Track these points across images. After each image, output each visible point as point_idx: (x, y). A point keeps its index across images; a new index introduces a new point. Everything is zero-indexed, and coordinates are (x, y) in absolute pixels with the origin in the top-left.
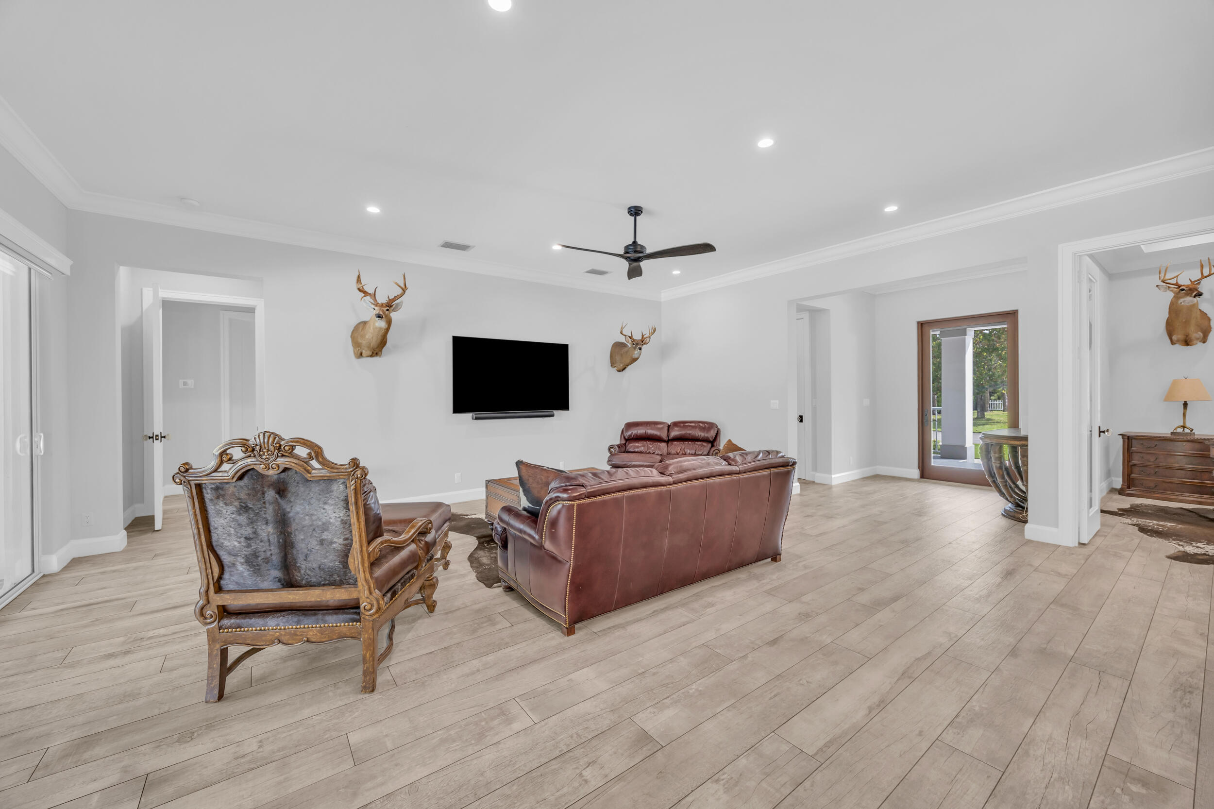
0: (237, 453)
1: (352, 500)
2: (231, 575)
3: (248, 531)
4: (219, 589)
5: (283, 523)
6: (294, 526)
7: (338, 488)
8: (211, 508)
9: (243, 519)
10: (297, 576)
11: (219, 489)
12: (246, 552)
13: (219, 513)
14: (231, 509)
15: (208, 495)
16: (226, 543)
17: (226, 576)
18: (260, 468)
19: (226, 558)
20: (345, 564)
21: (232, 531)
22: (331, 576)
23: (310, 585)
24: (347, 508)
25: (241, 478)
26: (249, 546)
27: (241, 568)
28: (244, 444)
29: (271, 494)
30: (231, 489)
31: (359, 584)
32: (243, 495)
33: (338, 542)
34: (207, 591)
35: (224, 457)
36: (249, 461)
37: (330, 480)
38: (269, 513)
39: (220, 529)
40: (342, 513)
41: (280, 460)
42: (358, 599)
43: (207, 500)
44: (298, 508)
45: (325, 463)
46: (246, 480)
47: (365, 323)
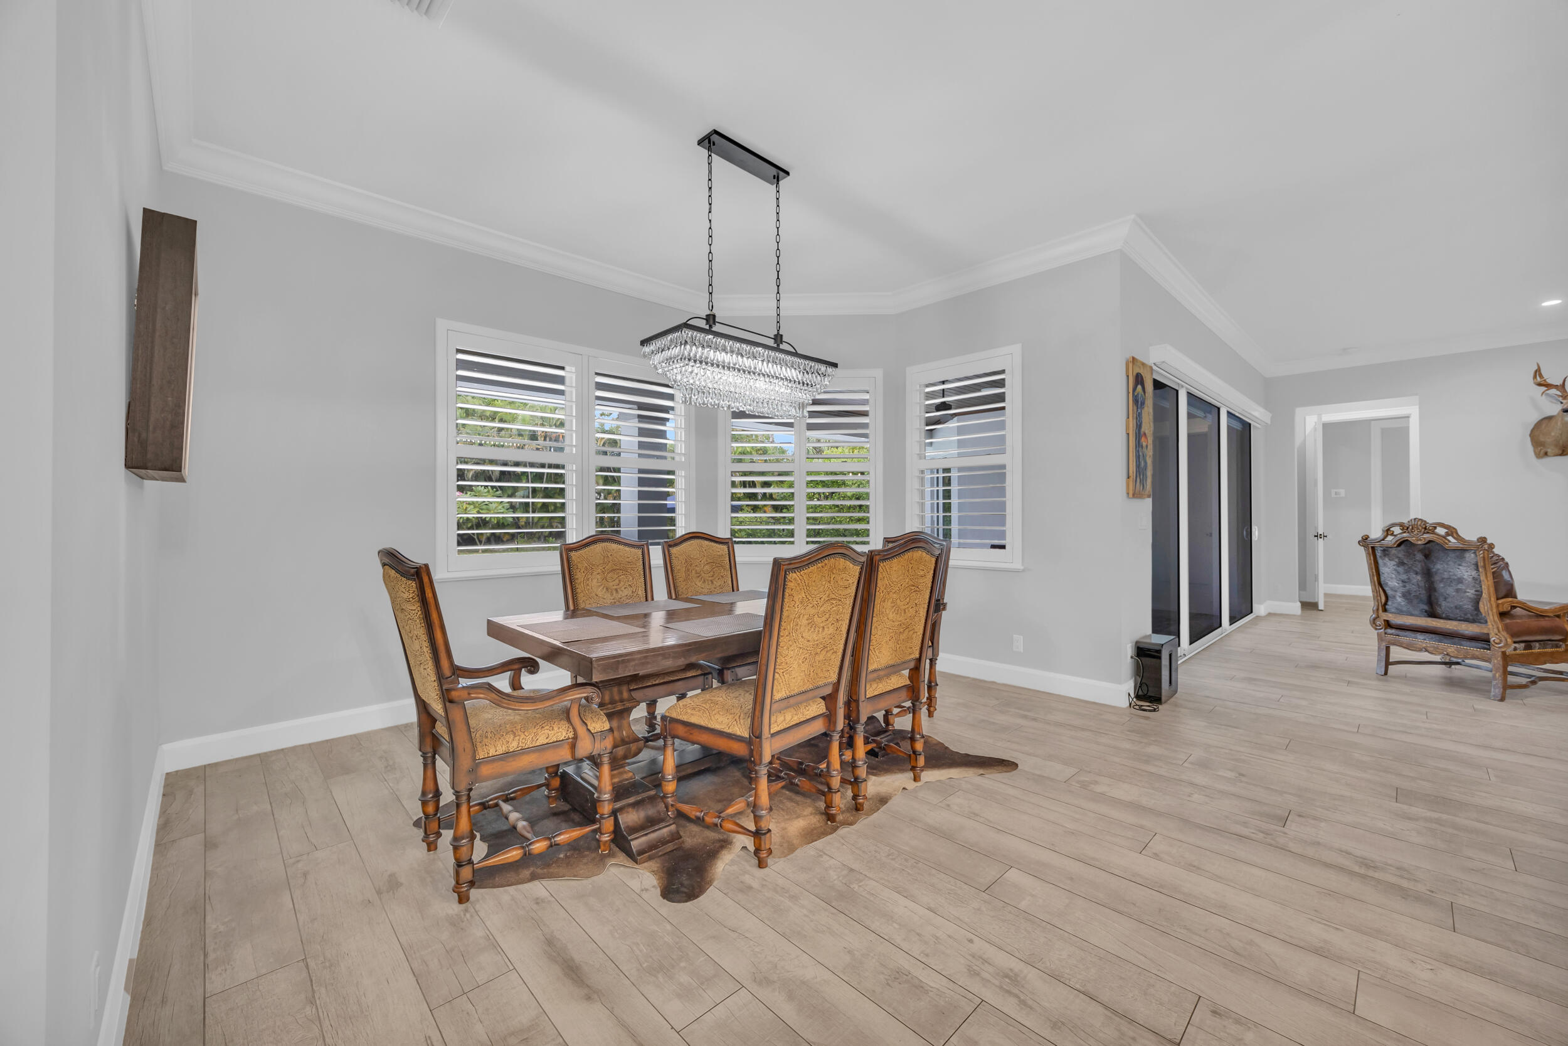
0: (1397, 530)
1: (1481, 564)
2: (1393, 603)
3: (1404, 577)
4: (1385, 610)
5: (1428, 574)
6: (1437, 578)
7: (1470, 556)
8: (1380, 561)
9: (1401, 569)
10: (1439, 611)
11: (1386, 551)
12: (1403, 590)
13: (1385, 564)
14: (1393, 563)
15: (1379, 553)
16: (1390, 583)
17: (1389, 603)
18: (1412, 540)
19: (1389, 592)
20: (1477, 608)
21: (1394, 576)
22: (1466, 614)
23: (1448, 618)
24: (1477, 569)
25: (1399, 545)
26: (1405, 586)
27: (1399, 599)
28: (1401, 525)
29: (1419, 556)
30: (1393, 551)
31: (1489, 623)
32: (1400, 555)
33: (1471, 593)
34: (1378, 609)
35: (1388, 531)
36: (1405, 535)
37: (1464, 550)
38: (1418, 567)
39: (1386, 574)
40: (1474, 573)
41: (1425, 536)
42: (1488, 634)
43: (1378, 557)
44: (1438, 566)
45: (1458, 538)
46: (1402, 547)
47: (1550, 418)
